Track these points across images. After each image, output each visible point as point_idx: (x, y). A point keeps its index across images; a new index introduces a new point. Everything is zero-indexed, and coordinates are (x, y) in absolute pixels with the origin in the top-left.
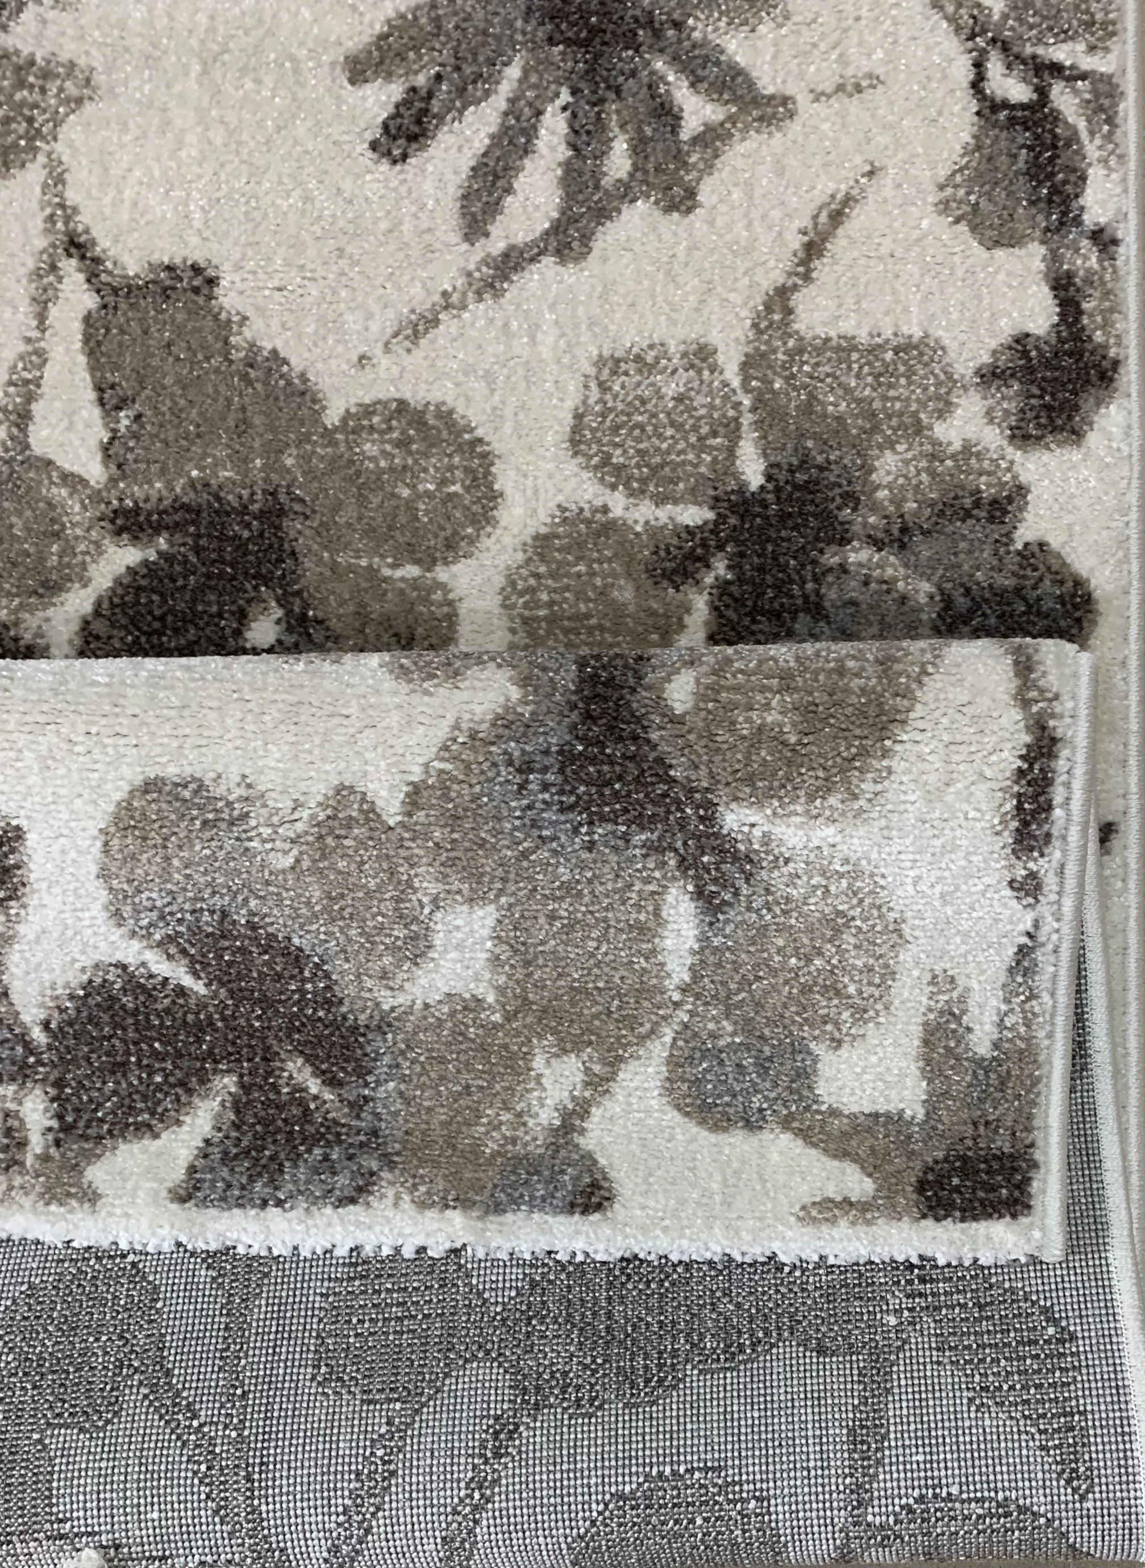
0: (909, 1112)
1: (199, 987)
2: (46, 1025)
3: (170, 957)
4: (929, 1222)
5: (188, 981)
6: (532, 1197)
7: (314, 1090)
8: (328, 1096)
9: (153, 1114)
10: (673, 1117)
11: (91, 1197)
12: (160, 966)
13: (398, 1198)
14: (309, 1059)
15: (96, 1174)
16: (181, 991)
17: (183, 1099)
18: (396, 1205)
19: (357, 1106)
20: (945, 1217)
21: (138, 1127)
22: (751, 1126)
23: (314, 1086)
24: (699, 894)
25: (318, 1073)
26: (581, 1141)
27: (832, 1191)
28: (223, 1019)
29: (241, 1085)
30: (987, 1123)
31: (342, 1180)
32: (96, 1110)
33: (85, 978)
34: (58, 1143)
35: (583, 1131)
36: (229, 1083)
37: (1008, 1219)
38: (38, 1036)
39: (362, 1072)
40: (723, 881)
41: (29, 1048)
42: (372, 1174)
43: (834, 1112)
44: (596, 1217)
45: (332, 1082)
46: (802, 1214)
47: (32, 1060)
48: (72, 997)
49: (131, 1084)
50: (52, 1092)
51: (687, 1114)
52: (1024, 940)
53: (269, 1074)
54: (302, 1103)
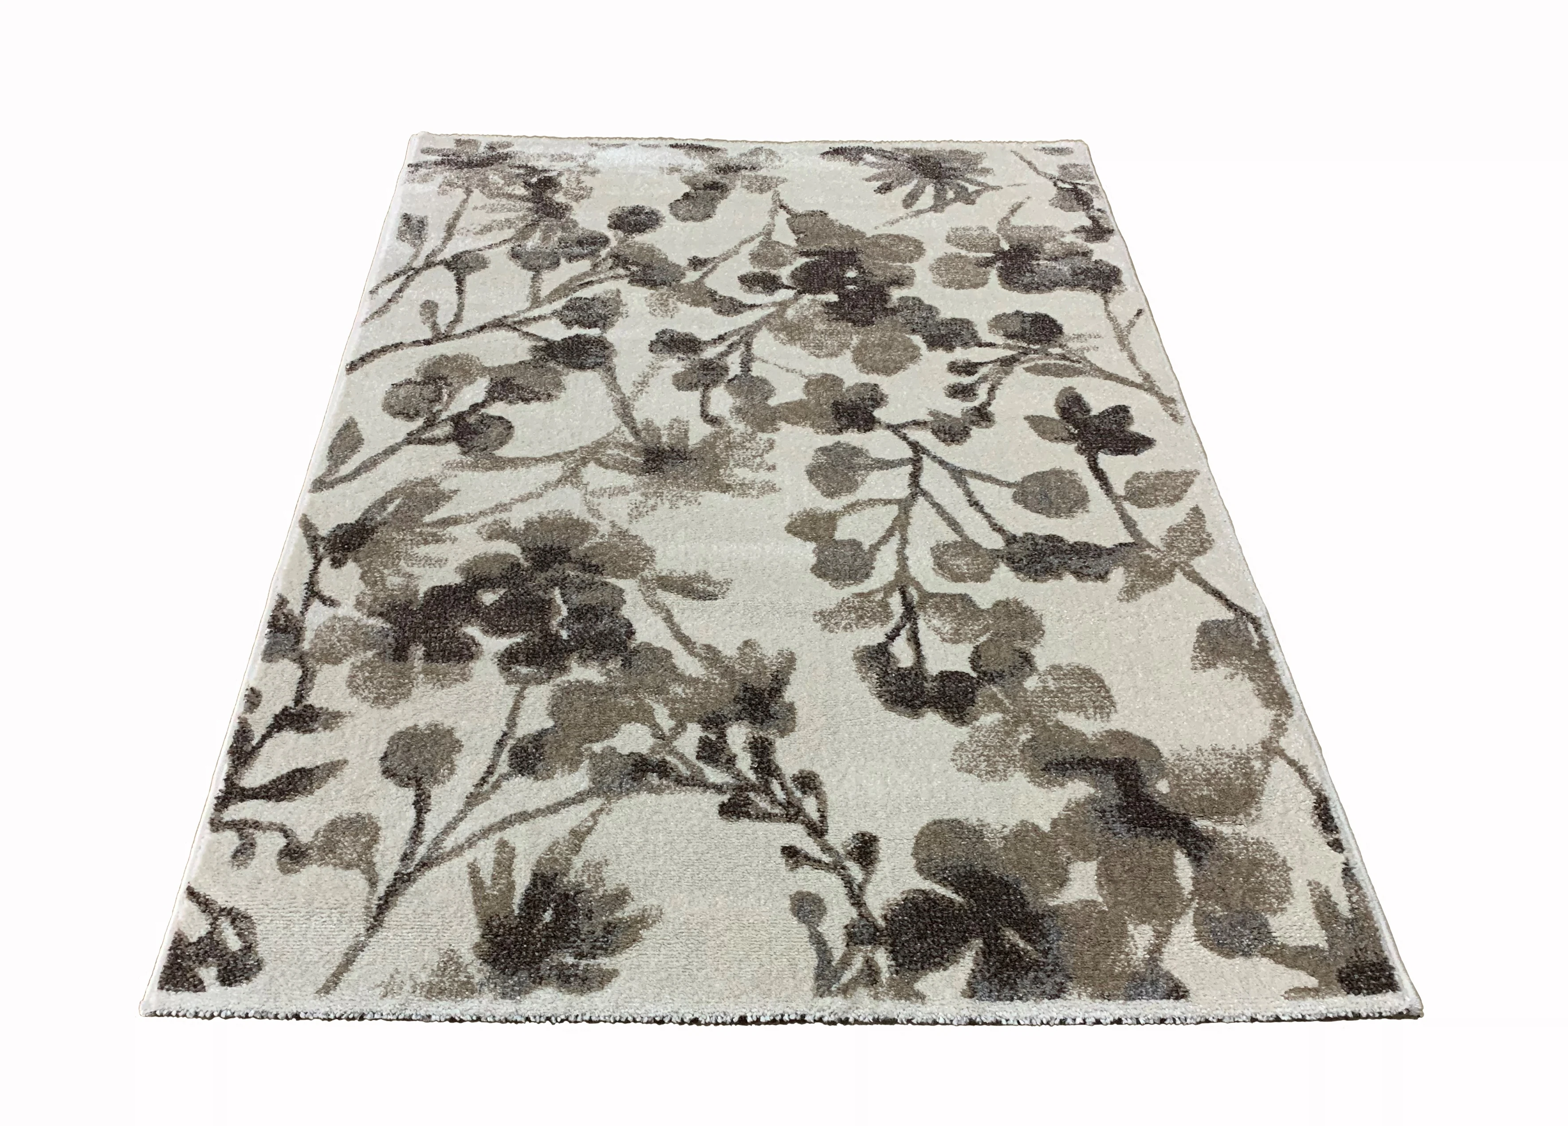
0: (1321, 945)
1: (958, 899)
2: (885, 917)
3: (945, 886)
4: (1352, 996)
5: (954, 896)
6: (1147, 992)
7: (1022, 945)
8: (1029, 948)
9: (942, 958)
10: (1205, 952)
11: (920, 997)
12: (941, 890)
13: (1079, 995)
14: (1018, 931)
15: (919, 986)
16: (951, 901)
17: (957, 951)
18: (1080, 998)
19: (1045, 953)
20: (1359, 993)
21: (935, 964)
22: (1247, 954)
23: (1022, 944)
24: (1189, 854)
25: (1022, 937)
26: (1162, 965)
27: (1297, 984)
28: (972, 913)
29: (985, 943)
30: (1361, 950)
31: (1048, 988)
32: (912, 957)
33: (904, 896)
34: (897, 972)
35: (1161, 961)
36: (978, 943)
37: (1391, 992)
38: (881, 923)
39: (1044, 936)
40: (1198, 848)
41: (876, 929)
42: (1062, 984)
43: (1283, 946)
44: (1183, 1000)
45: (1029, 941)
46: (1286, 996)
47: (878, 934)
48: (897, 905)
49: (929, 944)
50: (890, 948)
51: (1211, 949)
52: (1344, 866)
53: (997, 938)
54: (1017, 952)
